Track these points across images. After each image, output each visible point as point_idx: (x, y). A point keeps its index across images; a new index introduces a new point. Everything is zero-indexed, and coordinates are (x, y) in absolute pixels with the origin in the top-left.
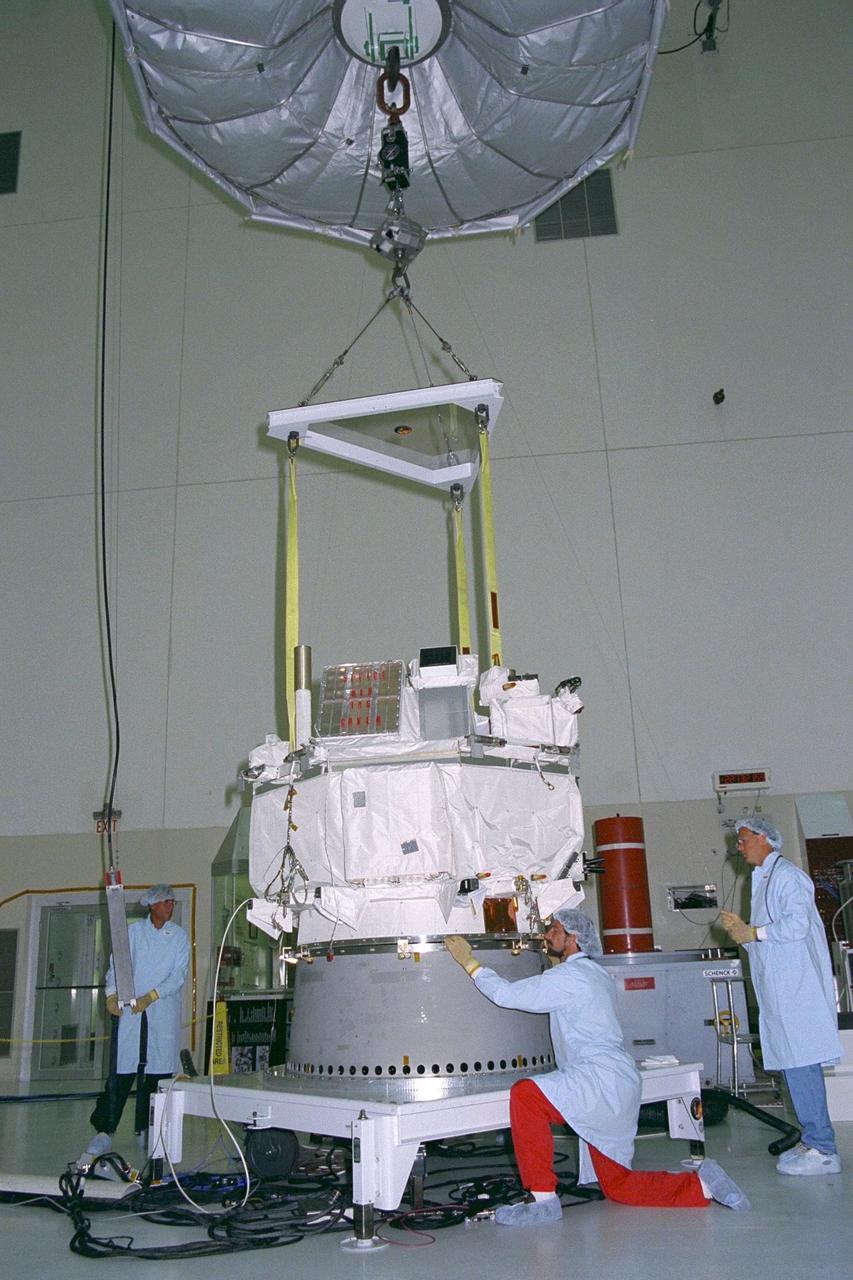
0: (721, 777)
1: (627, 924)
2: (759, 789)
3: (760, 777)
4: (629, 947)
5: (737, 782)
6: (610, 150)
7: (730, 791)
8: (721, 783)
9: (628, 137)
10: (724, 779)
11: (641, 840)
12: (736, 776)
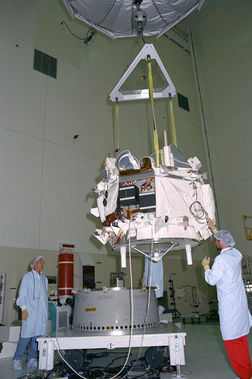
0: (63, 245)
1: (66, 286)
2: (71, 250)
3: (73, 246)
4: (66, 293)
5: (67, 247)
6: (152, 33)
7: (64, 249)
8: (63, 246)
9: (159, 33)
10: (64, 246)
11: (73, 261)
12: (67, 245)
